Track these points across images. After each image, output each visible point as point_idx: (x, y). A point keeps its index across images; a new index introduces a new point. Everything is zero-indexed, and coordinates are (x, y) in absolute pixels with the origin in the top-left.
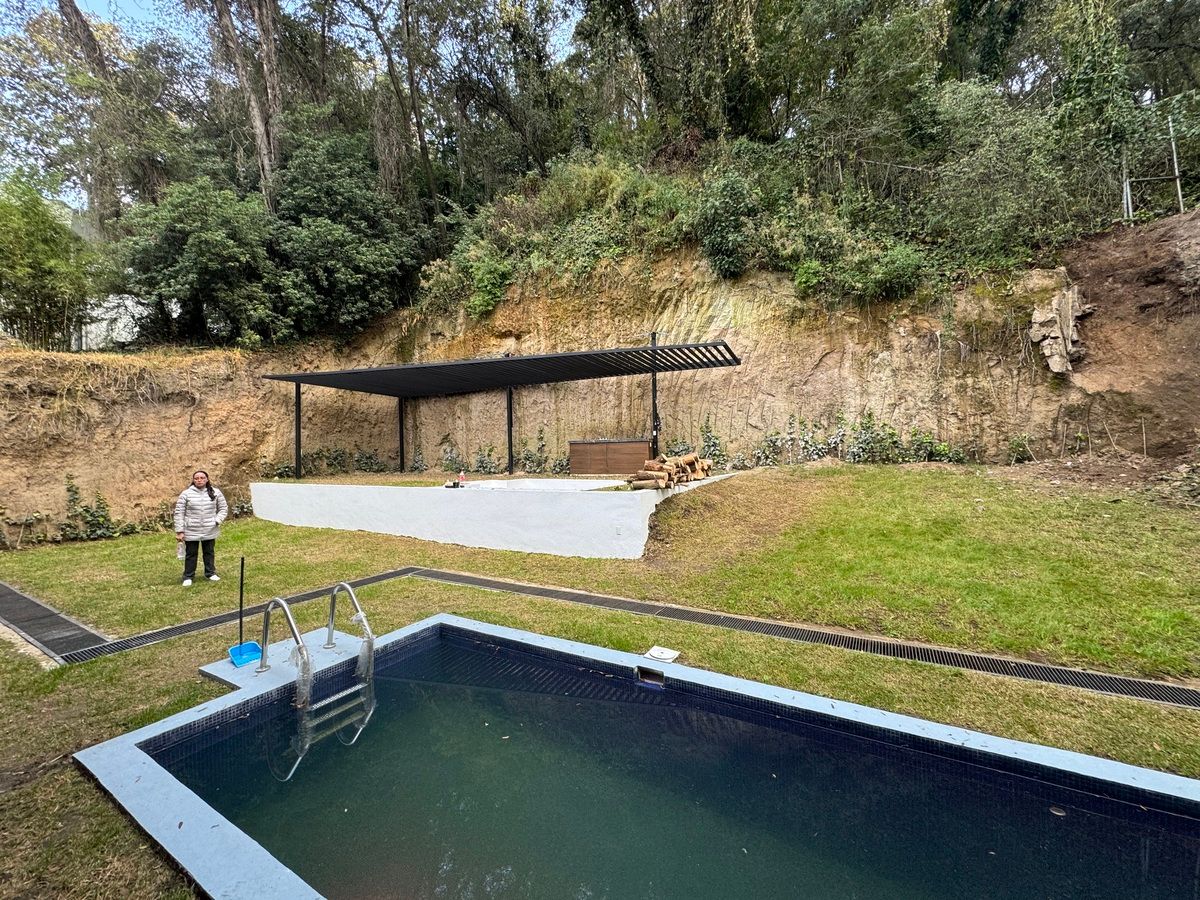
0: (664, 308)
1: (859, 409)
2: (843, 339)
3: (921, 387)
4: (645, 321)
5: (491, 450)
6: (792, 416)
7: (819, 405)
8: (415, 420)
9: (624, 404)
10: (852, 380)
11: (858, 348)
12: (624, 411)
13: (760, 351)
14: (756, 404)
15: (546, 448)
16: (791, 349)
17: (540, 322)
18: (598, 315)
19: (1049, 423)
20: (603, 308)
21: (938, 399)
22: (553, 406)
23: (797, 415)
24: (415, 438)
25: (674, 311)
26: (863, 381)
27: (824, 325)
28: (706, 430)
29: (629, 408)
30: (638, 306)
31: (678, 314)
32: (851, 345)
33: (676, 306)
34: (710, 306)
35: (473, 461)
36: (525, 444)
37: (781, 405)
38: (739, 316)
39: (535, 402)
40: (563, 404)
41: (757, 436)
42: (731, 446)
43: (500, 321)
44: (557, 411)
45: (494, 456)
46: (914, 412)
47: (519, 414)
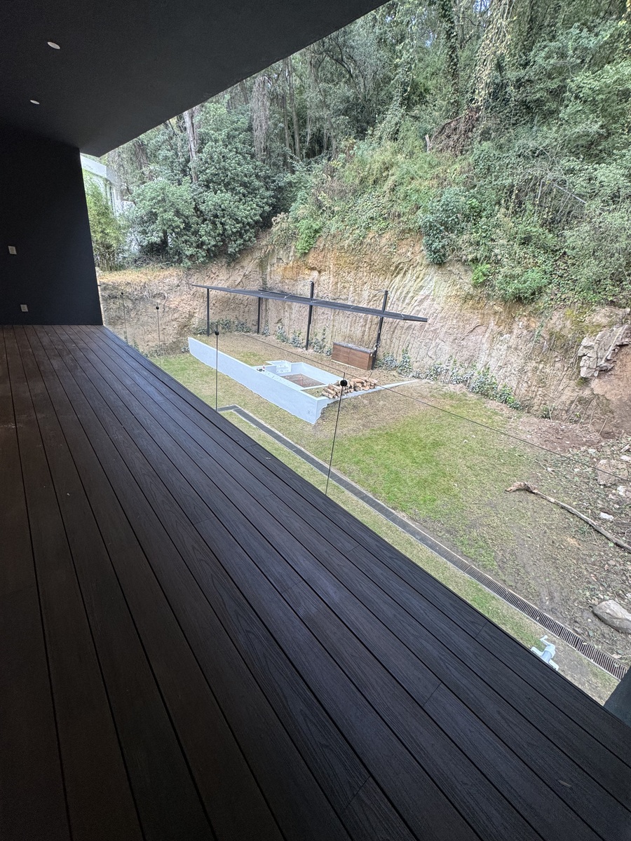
0: (398, 273)
1: (485, 363)
2: (490, 319)
3: (516, 361)
4: (386, 279)
5: (299, 334)
6: (451, 356)
7: (466, 354)
8: (266, 306)
10: (486, 346)
11: (495, 327)
12: (367, 330)
13: (443, 314)
14: (434, 344)
15: (325, 340)
16: (459, 317)
17: (331, 266)
19: (568, 402)
20: (365, 265)
21: (522, 371)
22: (332, 317)
23: (454, 356)
24: (266, 316)
25: (403, 277)
26: (491, 348)
27: (481, 308)
28: (405, 352)
29: (369, 329)
30: (384, 269)
31: (405, 279)
32: (492, 324)
33: (405, 274)
34: (422, 279)
35: (291, 337)
36: (316, 335)
37: (447, 348)
38: (437, 290)
39: (323, 313)
40: (337, 317)
41: (430, 362)
42: (416, 365)
43: (311, 260)
44: (334, 320)
45: (301, 338)
46: (508, 374)
47: (315, 318)
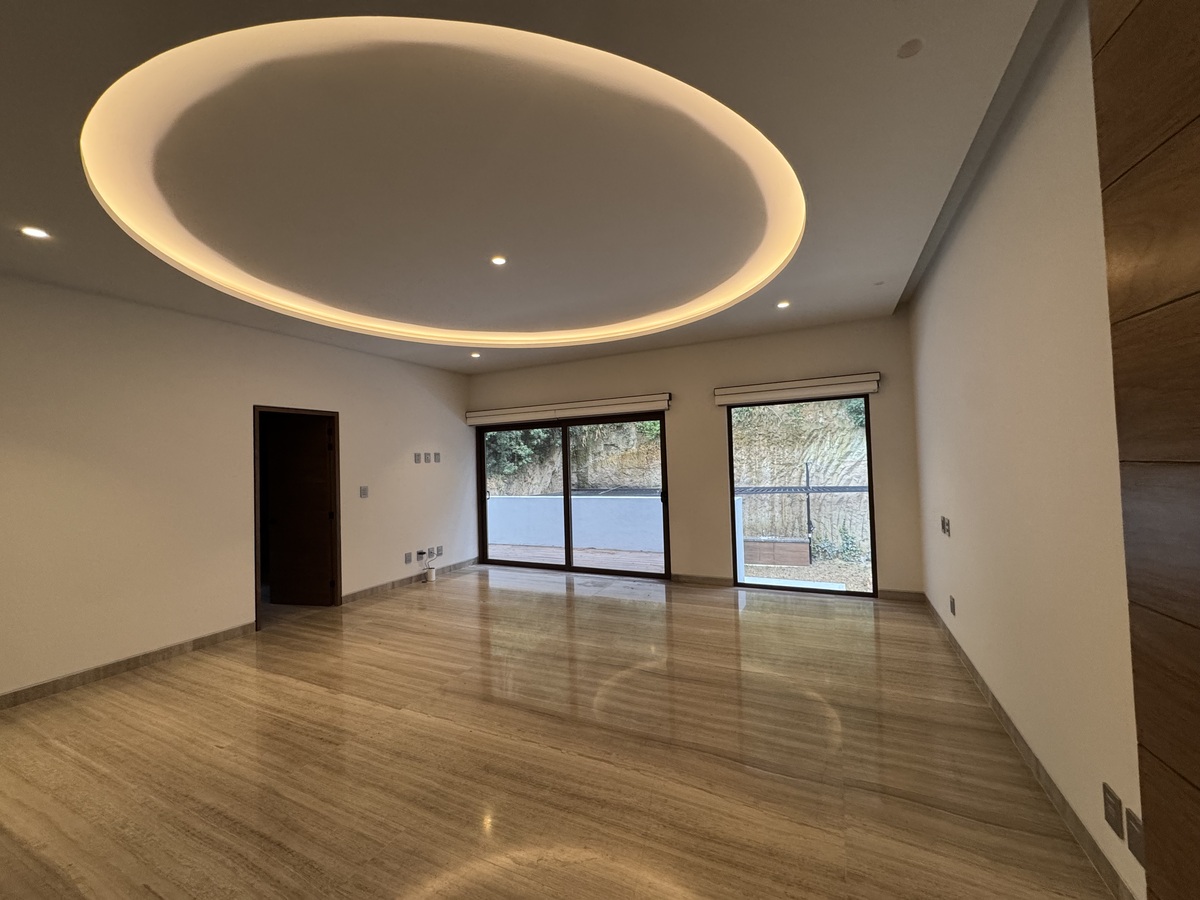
0: (811, 442)
4: (796, 451)
9: (776, 509)
12: (777, 514)
18: (756, 443)
20: (761, 438)
25: (820, 445)
28: (844, 531)
29: (781, 512)
30: (790, 439)
31: (822, 447)
33: (821, 442)
34: (848, 444)
42: (864, 544)
